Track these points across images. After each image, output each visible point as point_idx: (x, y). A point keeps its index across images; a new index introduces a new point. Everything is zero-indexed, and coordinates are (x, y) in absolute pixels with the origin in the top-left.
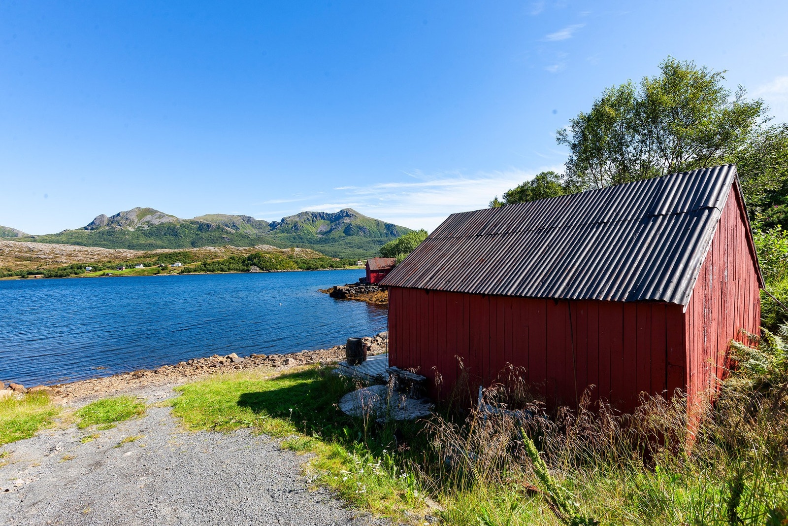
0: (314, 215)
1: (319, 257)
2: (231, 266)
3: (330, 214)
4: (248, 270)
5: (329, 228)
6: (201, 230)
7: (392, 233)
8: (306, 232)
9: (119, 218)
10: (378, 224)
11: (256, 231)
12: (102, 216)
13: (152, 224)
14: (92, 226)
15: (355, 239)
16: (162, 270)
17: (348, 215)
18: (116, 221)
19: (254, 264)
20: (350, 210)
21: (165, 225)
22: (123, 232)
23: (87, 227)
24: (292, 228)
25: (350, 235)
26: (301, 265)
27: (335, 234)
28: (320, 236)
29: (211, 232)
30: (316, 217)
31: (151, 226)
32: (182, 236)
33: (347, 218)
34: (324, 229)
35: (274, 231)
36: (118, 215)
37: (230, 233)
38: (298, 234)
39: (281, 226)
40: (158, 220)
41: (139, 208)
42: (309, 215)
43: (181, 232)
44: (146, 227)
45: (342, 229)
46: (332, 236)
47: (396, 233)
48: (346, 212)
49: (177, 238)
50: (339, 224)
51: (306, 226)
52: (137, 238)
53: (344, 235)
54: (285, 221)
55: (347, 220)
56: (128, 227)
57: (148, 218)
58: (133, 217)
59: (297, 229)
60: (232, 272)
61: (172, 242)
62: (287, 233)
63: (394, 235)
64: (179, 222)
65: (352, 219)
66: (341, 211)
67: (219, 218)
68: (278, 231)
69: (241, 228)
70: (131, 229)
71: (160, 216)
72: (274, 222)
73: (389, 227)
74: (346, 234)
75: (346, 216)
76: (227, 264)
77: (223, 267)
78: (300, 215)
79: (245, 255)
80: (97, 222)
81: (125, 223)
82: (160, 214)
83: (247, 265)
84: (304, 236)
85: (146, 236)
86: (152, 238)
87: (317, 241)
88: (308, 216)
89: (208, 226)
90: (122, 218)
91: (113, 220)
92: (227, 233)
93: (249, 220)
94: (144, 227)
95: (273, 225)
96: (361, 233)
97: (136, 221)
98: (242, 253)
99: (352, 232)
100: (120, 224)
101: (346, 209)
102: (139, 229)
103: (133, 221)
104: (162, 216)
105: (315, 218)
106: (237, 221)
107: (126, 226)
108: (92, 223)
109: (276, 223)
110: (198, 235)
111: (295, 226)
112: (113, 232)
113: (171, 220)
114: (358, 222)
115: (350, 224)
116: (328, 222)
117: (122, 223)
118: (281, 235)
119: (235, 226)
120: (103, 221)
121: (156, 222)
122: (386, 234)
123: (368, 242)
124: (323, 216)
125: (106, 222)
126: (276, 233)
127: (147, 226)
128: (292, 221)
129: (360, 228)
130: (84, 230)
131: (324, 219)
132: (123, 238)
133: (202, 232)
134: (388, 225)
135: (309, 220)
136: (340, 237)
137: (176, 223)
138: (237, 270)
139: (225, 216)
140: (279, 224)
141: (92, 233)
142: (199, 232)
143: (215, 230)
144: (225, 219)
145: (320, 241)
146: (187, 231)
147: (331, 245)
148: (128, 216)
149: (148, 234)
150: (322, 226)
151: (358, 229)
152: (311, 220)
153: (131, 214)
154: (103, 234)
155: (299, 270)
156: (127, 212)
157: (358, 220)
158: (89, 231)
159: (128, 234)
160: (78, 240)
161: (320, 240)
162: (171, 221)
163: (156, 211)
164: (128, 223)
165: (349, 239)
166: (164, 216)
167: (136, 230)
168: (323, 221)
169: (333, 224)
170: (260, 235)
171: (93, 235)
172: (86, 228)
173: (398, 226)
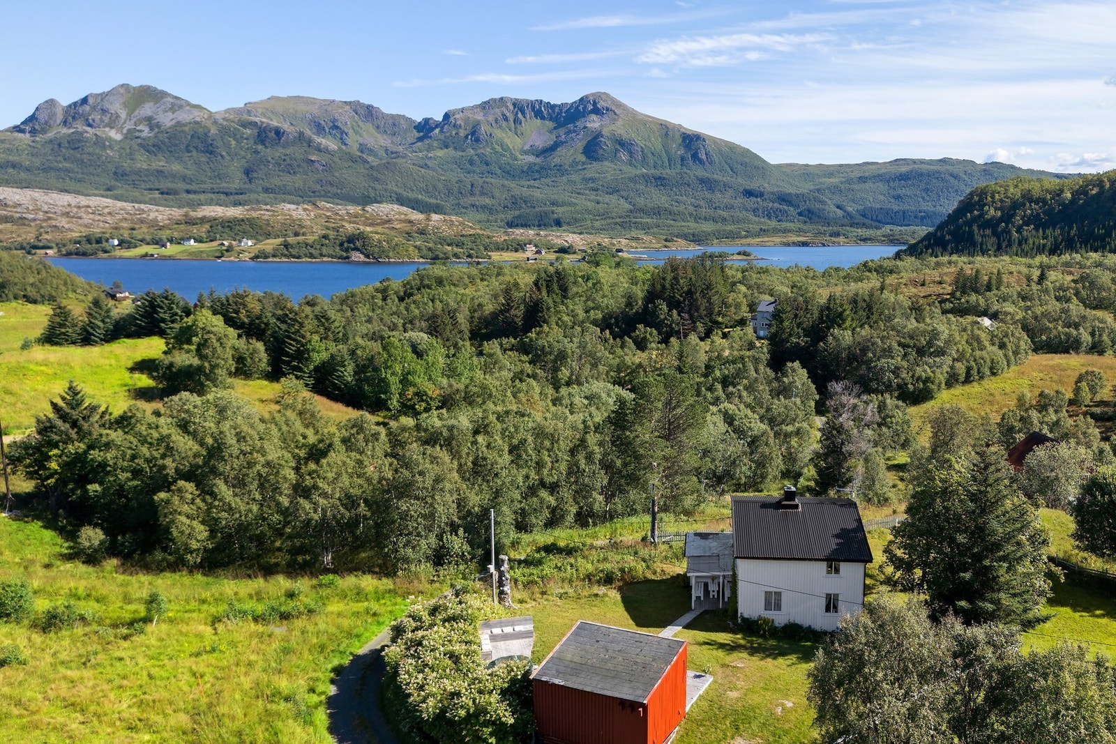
0: (519, 106)
1: (472, 232)
2: (324, 251)
3: (555, 106)
4: (348, 258)
5: (549, 140)
6: (263, 142)
7: (695, 157)
8: (498, 148)
9: (87, 108)
10: (667, 135)
11: (384, 141)
12: (51, 103)
13: (158, 125)
14: (32, 124)
15: (607, 170)
16: (227, 251)
17: (596, 111)
18: (82, 115)
19: (356, 249)
20: (604, 97)
21: (186, 129)
22: (100, 142)
23: (22, 127)
24: (466, 137)
25: (596, 159)
26: (425, 252)
27: (565, 155)
28: (531, 159)
29: (284, 147)
30: (523, 113)
31: (156, 130)
32: (224, 153)
33: (593, 117)
34: (541, 141)
35: (427, 142)
36: (85, 101)
37: (326, 151)
38: (479, 151)
39: (441, 131)
40: (170, 115)
41: (126, 87)
42: (507, 107)
43: (220, 144)
44: (146, 132)
45: (580, 145)
46: (557, 160)
47: (704, 157)
48: (594, 102)
49: (214, 159)
50: (575, 131)
51: (498, 133)
52: (131, 156)
53: (583, 158)
54: (452, 119)
55: (594, 123)
56: (107, 129)
57: (147, 109)
58: (116, 107)
59: (477, 140)
60: (325, 259)
61: (203, 167)
62: (455, 149)
63: (701, 162)
64: (215, 122)
65: (606, 119)
66: (582, 99)
67: (302, 107)
68: (435, 144)
69: (351, 132)
70: (115, 135)
71: (173, 105)
72: (427, 121)
73: (691, 141)
74: (588, 157)
75: (592, 112)
76: (318, 247)
77: (313, 251)
78: (486, 106)
79: (347, 225)
80: (42, 117)
81: (102, 121)
82: (172, 100)
83: (347, 250)
84: (494, 159)
85: (148, 151)
86: (160, 156)
87: (523, 172)
88: (504, 109)
89: (279, 133)
90: (94, 108)
91: (77, 111)
92: (320, 150)
93: (369, 113)
94: (140, 131)
95: (425, 128)
96: (624, 156)
97: (123, 115)
98: (343, 220)
99: (601, 152)
100: (91, 121)
101: (593, 94)
102: (131, 135)
103: (118, 117)
104: (178, 104)
105: (520, 115)
106: (340, 114)
107: (104, 127)
108: (32, 118)
109: (431, 121)
110: (257, 152)
111: (473, 133)
112: (79, 141)
113: (197, 116)
114: (619, 128)
115: (599, 135)
116: (550, 124)
117: (94, 120)
118: (440, 153)
119: (337, 127)
120: (55, 114)
121: (167, 120)
122: (683, 159)
123: (633, 179)
124: (539, 110)
125: (60, 117)
126: (430, 149)
127: (147, 129)
128: (467, 120)
129: (622, 143)
130: (16, 134)
131: (543, 118)
132: (101, 156)
133: (266, 147)
134: (689, 136)
135: (506, 119)
136: (574, 163)
137: (209, 124)
138: (332, 257)
139: (312, 101)
140: (437, 126)
141: (37, 142)
142: (260, 147)
143: (294, 143)
144: (315, 110)
145: (531, 172)
146: (233, 142)
147: (550, 183)
148: (107, 106)
149: (153, 148)
150: (536, 133)
151: (618, 147)
152: (512, 120)
153: (111, 98)
154: (59, 145)
155: (421, 260)
156: (104, 96)
157: (620, 122)
158: (28, 135)
159: (111, 147)
160: (11, 158)
161: (530, 168)
162: (198, 119)
163: (164, 94)
164: (106, 119)
165: (593, 169)
166: (181, 107)
167: (126, 138)
168: (539, 121)
169: (562, 131)
170: (394, 150)
171: (39, 146)
172: (17, 129)
173: (715, 140)
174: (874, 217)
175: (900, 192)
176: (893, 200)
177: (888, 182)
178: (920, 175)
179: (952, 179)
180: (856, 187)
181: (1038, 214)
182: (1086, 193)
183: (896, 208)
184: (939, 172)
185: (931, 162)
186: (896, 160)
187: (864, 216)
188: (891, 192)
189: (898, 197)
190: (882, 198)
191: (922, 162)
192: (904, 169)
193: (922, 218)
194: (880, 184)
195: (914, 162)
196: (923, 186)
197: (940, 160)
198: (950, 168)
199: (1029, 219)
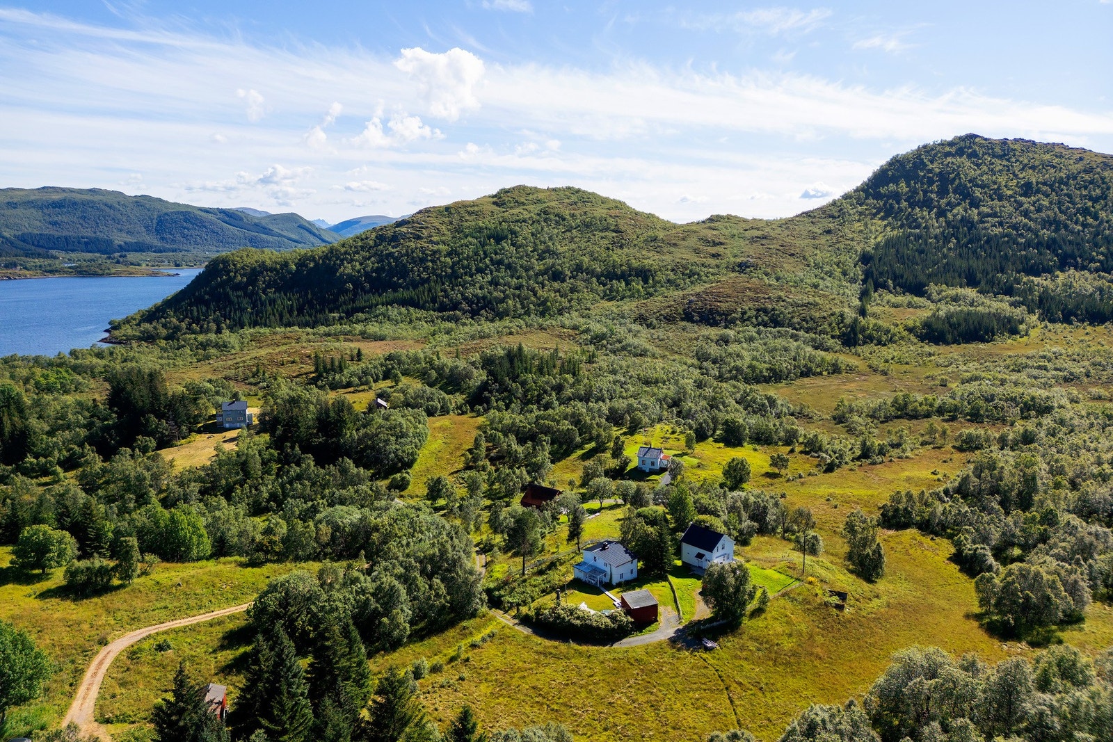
174: (36, 243)
175: (56, 219)
176: (50, 226)
177: (41, 208)
178: (74, 204)
179: (107, 209)
180: (6, 212)
181: (275, 280)
182: (306, 266)
183: (57, 234)
184: (92, 202)
185: (80, 191)
186: (44, 188)
187: (24, 241)
188: (47, 218)
189: (55, 224)
190: (38, 224)
191: (72, 191)
192: (56, 197)
193: (86, 244)
194: (32, 210)
195: (63, 190)
196: (79, 213)
197: (90, 190)
198: (101, 197)
199: (269, 283)
